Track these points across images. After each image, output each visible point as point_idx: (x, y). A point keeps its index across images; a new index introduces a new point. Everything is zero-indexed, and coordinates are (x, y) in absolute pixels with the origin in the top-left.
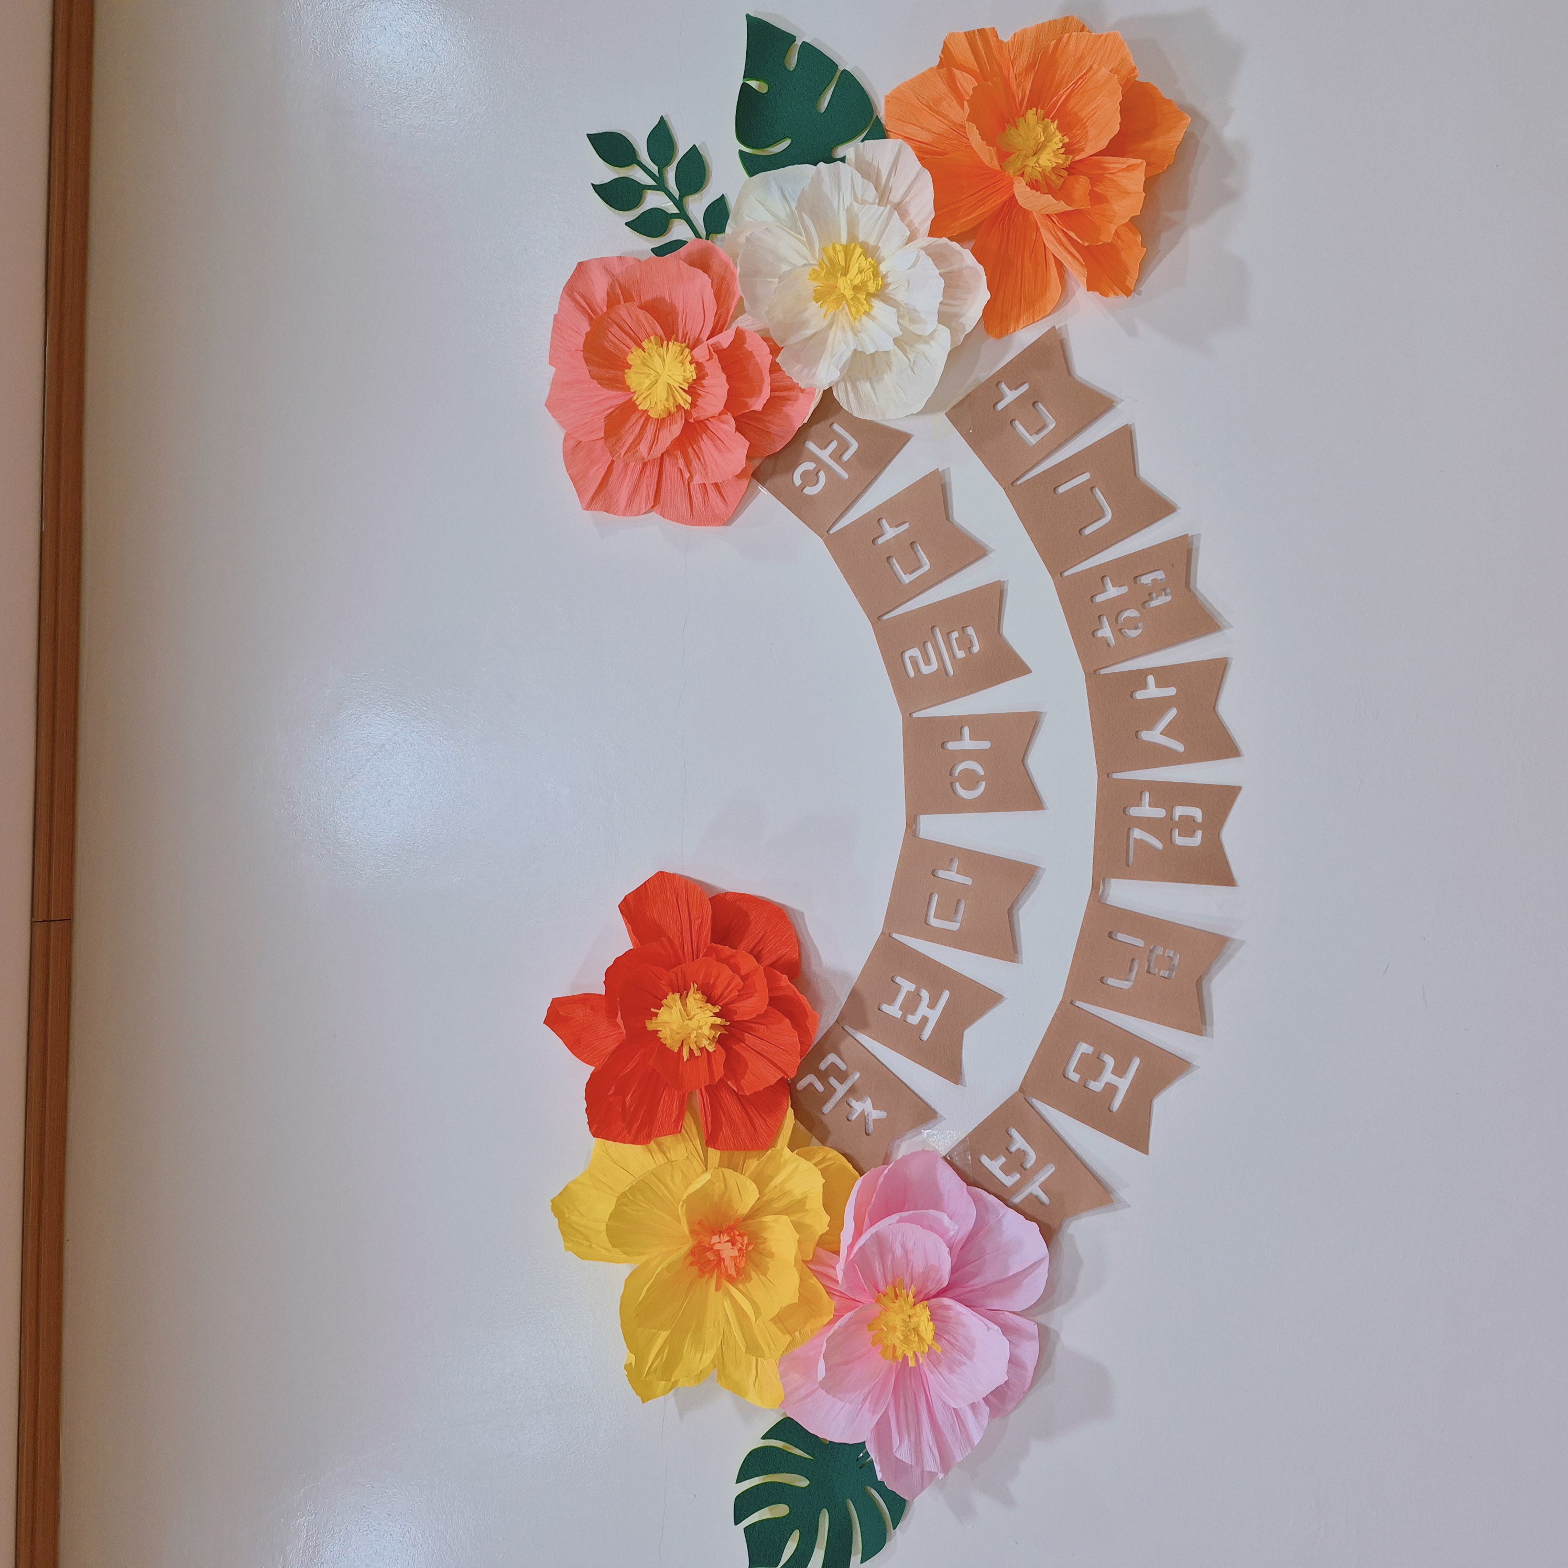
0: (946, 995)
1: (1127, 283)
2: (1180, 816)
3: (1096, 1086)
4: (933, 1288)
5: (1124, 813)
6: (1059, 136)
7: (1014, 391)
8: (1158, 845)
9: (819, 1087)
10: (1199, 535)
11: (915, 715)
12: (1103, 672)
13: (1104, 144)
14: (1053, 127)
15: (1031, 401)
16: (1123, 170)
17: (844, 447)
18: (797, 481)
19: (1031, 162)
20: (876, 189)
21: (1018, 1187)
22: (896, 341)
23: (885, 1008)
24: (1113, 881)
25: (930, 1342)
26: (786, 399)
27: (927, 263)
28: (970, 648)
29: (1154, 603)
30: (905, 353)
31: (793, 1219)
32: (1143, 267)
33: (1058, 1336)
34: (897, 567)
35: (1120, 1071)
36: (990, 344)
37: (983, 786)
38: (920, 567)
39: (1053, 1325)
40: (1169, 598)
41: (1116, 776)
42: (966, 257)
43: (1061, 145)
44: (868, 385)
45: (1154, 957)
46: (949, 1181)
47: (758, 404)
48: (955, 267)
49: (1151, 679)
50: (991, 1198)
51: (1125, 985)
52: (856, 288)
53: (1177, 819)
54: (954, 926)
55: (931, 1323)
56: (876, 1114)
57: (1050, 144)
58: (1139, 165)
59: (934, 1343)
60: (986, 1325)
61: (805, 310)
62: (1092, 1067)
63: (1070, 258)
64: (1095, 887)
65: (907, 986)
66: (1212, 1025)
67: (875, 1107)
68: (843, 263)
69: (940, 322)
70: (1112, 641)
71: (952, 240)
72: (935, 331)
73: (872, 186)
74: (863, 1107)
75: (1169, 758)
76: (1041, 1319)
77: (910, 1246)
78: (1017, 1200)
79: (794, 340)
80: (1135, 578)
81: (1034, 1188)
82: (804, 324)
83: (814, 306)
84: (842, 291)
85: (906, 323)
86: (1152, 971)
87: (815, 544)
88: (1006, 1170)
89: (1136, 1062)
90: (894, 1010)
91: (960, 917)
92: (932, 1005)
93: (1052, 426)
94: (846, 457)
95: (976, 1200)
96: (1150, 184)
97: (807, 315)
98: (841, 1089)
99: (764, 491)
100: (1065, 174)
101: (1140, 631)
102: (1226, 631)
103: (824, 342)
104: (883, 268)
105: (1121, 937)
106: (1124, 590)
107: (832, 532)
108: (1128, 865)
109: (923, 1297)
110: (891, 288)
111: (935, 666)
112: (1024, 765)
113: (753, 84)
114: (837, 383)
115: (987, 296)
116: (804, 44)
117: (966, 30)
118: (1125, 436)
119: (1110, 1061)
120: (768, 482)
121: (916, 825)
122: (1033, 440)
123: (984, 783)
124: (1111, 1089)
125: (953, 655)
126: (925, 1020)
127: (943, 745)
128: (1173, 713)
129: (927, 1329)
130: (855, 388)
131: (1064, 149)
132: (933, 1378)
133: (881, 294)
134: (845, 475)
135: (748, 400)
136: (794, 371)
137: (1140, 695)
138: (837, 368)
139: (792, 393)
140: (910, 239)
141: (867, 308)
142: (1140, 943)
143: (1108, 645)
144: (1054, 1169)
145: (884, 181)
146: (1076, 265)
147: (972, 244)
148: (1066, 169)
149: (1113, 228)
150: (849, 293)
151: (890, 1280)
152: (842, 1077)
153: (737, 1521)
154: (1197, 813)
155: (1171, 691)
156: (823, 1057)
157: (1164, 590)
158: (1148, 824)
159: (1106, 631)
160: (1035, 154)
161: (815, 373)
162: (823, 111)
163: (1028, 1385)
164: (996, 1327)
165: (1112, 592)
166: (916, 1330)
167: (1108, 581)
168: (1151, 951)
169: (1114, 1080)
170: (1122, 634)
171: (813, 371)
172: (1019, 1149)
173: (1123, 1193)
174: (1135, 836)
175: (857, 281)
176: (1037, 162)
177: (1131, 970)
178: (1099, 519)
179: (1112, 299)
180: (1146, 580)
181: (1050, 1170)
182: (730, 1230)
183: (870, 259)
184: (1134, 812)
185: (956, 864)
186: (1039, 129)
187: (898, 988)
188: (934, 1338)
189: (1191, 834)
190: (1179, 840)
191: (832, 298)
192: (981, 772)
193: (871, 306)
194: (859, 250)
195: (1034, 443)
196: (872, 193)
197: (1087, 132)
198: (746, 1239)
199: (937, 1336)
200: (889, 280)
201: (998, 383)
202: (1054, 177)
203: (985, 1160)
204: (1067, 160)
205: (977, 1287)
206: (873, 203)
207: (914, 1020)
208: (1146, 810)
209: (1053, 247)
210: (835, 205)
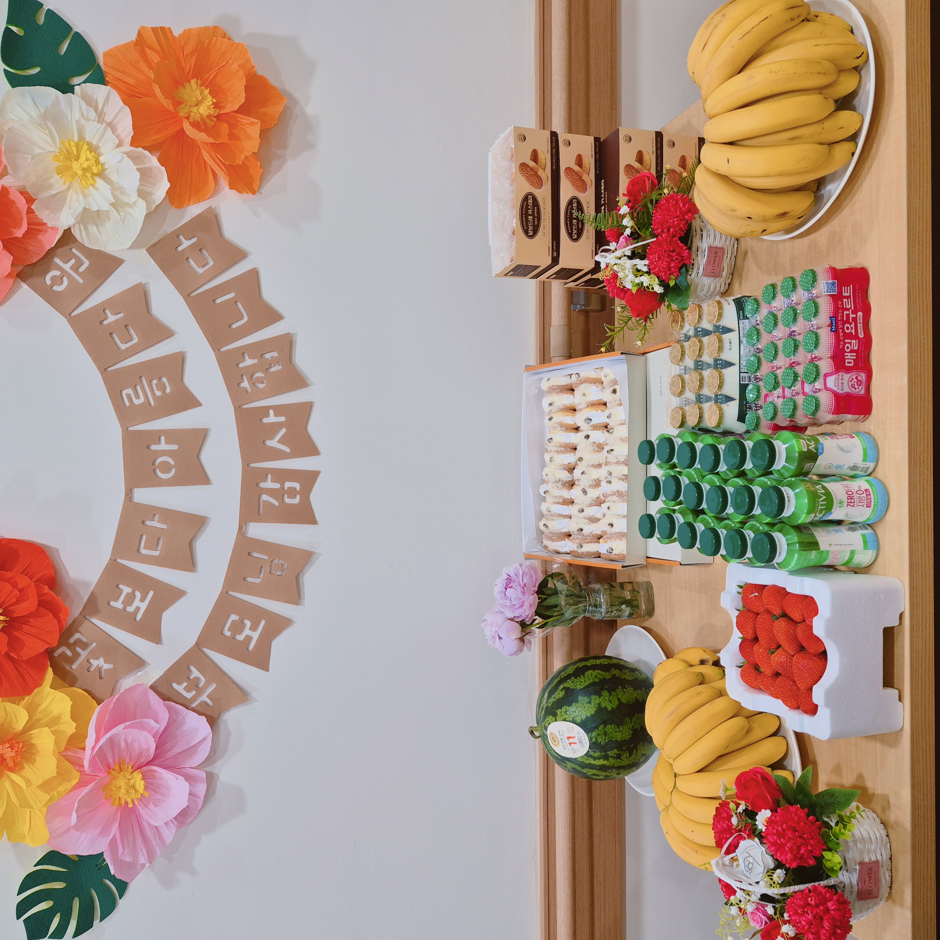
0: (151, 593)
1: (254, 187)
2: (288, 487)
3: (240, 638)
4: (143, 760)
5: (257, 486)
6: (210, 98)
7: (188, 241)
8: (276, 503)
9: (69, 653)
10: (296, 333)
11: (130, 429)
12: (244, 407)
13: (236, 107)
14: (207, 92)
15: (198, 248)
16: (247, 124)
17: (79, 263)
18: (48, 281)
19: (194, 110)
20: (96, 112)
21: (194, 699)
22: (112, 204)
23: (112, 603)
24: (251, 524)
25: (142, 792)
26: (40, 231)
27: (128, 162)
28: (164, 390)
29: (272, 370)
30: (118, 211)
31: (52, 729)
32: (262, 180)
33: (218, 776)
34: (117, 339)
35: (254, 628)
36: (173, 211)
37: (173, 471)
38: (132, 340)
39: (215, 771)
40: (280, 367)
41: (252, 465)
42: (153, 161)
43: (211, 103)
44: (95, 228)
45: (273, 565)
46: (154, 699)
47: (19, 233)
48: (147, 165)
49: (271, 412)
50: (179, 706)
51: (257, 581)
52: (84, 169)
53: (286, 489)
54: (156, 553)
55: (143, 782)
56: (106, 666)
57: (205, 101)
58: (257, 123)
59: (145, 792)
60: (175, 777)
61: (52, 177)
62: (238, 627)
63: (219, 169)
64: (240, 528)
65: (126, 590)
66: (304, 599)
67: (106, 662)
68: (75, 153)
69: (139, 195)
70: (249, 390)
71: (145, 149)
72: (136, 201)
73: (93, 111)
74: (99, 663)
75: (281, 455)
76: (209, 769)
77: (130, 741)
78: (194, 705)
79: (44, 195)
80: (262, 355)
81: (204, 698)
82: (50, 187)
83: (56, 177)
84: (75, 170)
85: (118, 193)
86: (272, 572)
87: (61, 322)
88: (187, 689)
89: (263, 623)
90: (118, 605)
91: (160, 547)
92: (142, 600)
93: (211, 264)
94: (81, 269)
95: (169, 709)
96: (264, 133)
97: (52, 181)
98: (84, 654)
99: (25, 286)
100: (215, 119)
101: (264, 385)
102: (311, 387)
103: (65, 199)
104: (102, 159)
105: (255, 554)
106: (255, 361)
107: (72, 315)
108: (259, 515)
109: (138, 767)
110: (107, 171)
111: (142, 400)
112: (198, 459)
113: (14, 29)
114: (74, 225)
115: (168, 185)
116: (49, 11)
117: (152, 26)
118: (254, 274)
119: (248, 623)
120: (29, 281)
121: (131, 495)
122: (200, 271)
123: (174, 469)
124: (249, 639)
125: (153, 394)
126: (138, 609)
127: (148, 447)
128: (283, 431)
129: (140, 784)
130: (86, 229)
131: (213, 106)
132: (142, 811)
133: (102, 174)
134: (81, 281)
135: (12, 230)
136: (43, 215)
137: (265, 420)
138: (73, 216)
139: (43, 228)
140: (120, 145)
141: (92, 182)
142: (266, 557)
143: (247, 392)
144: (215, 686)
145: (100, 108)
146: (223, 173)
147: (158, 154)
148: (215, 117)
149: (243, 157)
150: (80, 173)
151: (117, 761)
152: (85, 646)
153: (18, 917)
154: (297, 486)
155: (282, 419)
156: (72, 635)
157: (278, 362)
158: (270, 492)
159: (245, 384)
160: (196, 105)
161: (59, 217)
162: (62, 53)
163: (200, 806)
164: (181, 777)
165: (249, 362)
166: (133, 787)
167: (246, 355)
168: (272, 561)
169: (250, 633)
170: (254, 386)
171: (58, 215)
172: (195, 677)
173: (254, 694)
174: (263, 499)
175: (85, 166)
176: (198, 110)
177: (260, 572)
178: (240, 320)
179: (245, 195)
180: (268, 356)
181: (214, 686)
182: (9, 741)
183: (93, 153)
184: (263, 485)
185: (157, 517)
186: (198, 92)
187: (122, 591)
188: (144, 790)
189: (294, 497)
190: (288, 501)
191: (68, 174)
192: (172, 463)
193: (95, 181)
194: (85, 147)
195: (201, 272)
196: (93, 114)
197: (227, 97)
198: (21, 745)
199: (146, 788)
200: (106, 167)
201: (178, 236)
202: (208, 121)
203: (175, 685)
204: (215, 112)
205: (170, 756)
206: (94, 121)
207: (131, 609)
208: (269, 484)
209: (210, 162)
210: (70, 118)
